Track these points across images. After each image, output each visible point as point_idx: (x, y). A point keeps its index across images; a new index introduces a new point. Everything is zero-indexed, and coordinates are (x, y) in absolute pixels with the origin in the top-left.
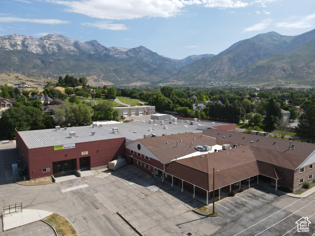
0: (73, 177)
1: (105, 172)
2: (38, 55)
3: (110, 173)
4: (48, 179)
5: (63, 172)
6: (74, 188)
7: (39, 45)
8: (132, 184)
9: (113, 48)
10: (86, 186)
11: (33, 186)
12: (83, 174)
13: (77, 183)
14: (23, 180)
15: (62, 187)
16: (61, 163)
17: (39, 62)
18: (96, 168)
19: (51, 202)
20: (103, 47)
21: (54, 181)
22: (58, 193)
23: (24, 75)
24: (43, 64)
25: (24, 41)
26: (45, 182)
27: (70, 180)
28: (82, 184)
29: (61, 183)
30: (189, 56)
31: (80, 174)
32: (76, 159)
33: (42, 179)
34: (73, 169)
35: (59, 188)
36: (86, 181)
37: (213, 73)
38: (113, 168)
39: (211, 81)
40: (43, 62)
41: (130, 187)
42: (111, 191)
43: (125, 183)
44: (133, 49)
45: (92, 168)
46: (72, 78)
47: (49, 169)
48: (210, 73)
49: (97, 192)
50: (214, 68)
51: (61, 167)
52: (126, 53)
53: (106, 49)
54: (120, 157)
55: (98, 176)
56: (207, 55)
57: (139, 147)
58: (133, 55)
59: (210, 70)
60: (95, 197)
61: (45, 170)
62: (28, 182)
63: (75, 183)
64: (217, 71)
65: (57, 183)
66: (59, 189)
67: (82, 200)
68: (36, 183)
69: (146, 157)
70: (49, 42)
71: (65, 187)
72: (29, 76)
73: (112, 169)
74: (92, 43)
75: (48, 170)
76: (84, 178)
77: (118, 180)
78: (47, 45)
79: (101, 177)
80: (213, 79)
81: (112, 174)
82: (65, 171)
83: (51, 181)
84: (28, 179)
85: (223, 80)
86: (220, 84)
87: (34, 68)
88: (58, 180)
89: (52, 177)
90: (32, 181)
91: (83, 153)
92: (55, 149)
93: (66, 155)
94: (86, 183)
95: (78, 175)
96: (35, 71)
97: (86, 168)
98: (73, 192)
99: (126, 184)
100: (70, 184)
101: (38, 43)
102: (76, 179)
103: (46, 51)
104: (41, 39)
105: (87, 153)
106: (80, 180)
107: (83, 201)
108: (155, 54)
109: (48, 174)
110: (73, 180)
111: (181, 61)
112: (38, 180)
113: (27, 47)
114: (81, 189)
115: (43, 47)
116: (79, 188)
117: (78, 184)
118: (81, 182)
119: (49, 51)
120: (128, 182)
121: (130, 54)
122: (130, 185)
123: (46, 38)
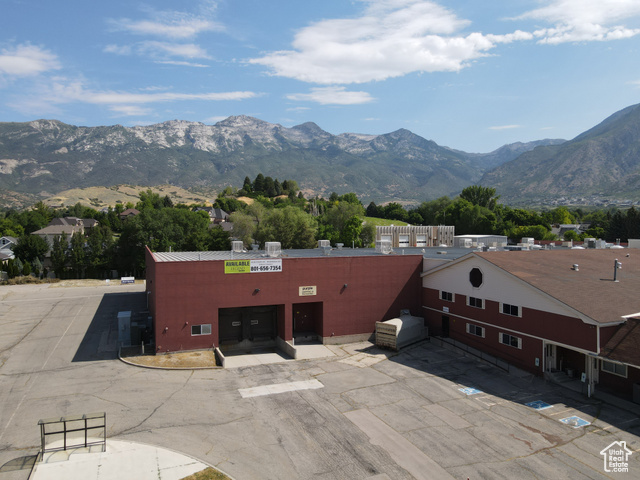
0: (273, 358)
1: (365, 350)
2: (210, 154)
3: (383, 356)
4: (206, 356)
5: (246, 343)
6: (278, 388)
7: (212, 137)
8: (470, 391)
9: (346, 135)
10: (316, 384)
11: (160, 371)
12: (303, 351)
13: (287, 373)
14: (139, 353)
15: (242, 382)
16: (243, 313)
17: (211, 167)
18: (339, 339)
19: (204, 425)
20: (327, 134)
21: (219, 363)
22: (229, 397)
23: (186, 189)
24: (218, 169)
25: (189, 132)
26: (194, 364)
27: (267, 366)
28: (304, 379)
29: (241, 370)
30: (505, 146)
31: (293, 351)
32: (282, 307)
33: (188, 356)
34: (273, 338)
35: (233, 383)
36: (314, 372)
37: (564, 179)
38: (392, 342)
39: (558, 197)
40: (218, 166)
41: (470, 403)
42: (403, 410)
43: (442, 387)
44: (385, 135)
45: (325, 339)
46: (268, 180)
47: (209, 326)
48: (556, 178)
49: (354, 407)
50: (567, 168)
51: (241, 327)
52: (372, 144)
53: (332, 138)
54: (407, 311)
55: (346, 361)
56: (547, 141)
57: (476, 278)
58: (385, 148)
59: (556, 172)
60: (350, 423)
61: (197, 330)
62: (149, 358)
63: (280, 374)
64: (573, 173)
65: (228, 370)
66: (232, 387)
67: (309, 428)
68: (170, 363)
69: (506, 307)
70: (230, 130)
71: (251, 383)
72: (194, 191)
73: (386, 343)
74: (307, 128)
75: (207, 329)
76: (305, 361)
77: (417, 377)
78: (227, 136)
79: (358, 364)
80: (563, 192)
81: (390, 358)
82: (250, 340)
83: (213, 362)
84: (152, 351)
85: (590, 192)
86: (583, 203)
87: (203, 177)
88: (231, 362)
89: (215, 351)
90: (162, 359)
91: (302, 291)
92: (228, 270)
93: (256, 292)
94: (315, 377)
95: (289, 354)
96: (203, 183)
97: (309, 338)
98: (277, 401)
99: (449, 391)
100: (266, 376)
101: (212, 134)
102: (284, 365)
103: (225, 146)
104: (217, 125)
105: (313, 291)
106: (295, 367)
107: (312, 434)
108: (431, 144)
109: (203, 343)
110: (275, 365)
111: (488, 155)
112: (175, 357)
113: (193, 141)
114: (301, 393)
115: (219, 139)
116: (292, 389)
117: (288, 378)
118: (297, 372)
119: (230, 146)
120: (453, 385)
121: (379, 145)
122: (466, 397)
123: (226, 123)
